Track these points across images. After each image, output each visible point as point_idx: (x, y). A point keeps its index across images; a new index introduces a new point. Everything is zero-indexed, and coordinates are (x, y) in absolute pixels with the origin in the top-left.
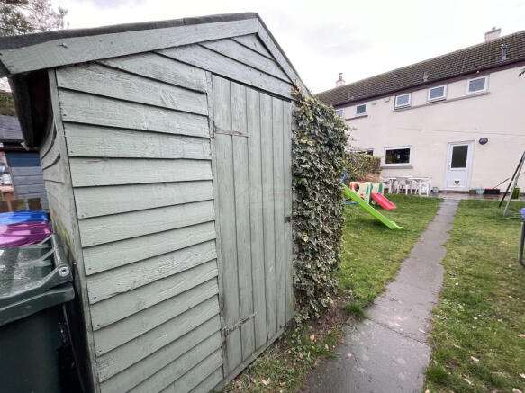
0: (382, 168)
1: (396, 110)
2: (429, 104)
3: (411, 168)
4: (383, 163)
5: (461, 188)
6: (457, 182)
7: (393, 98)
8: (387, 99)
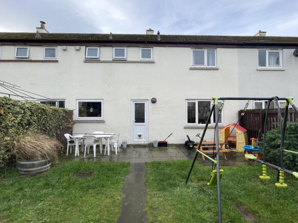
0: (75, 122)
1: (87, 61)
2: (115, 61)
3: (103, 122)
4: (76, 116)
5: (143, 141)
6: (140, 136)
7: (83, 48)
8: (78, 47)
